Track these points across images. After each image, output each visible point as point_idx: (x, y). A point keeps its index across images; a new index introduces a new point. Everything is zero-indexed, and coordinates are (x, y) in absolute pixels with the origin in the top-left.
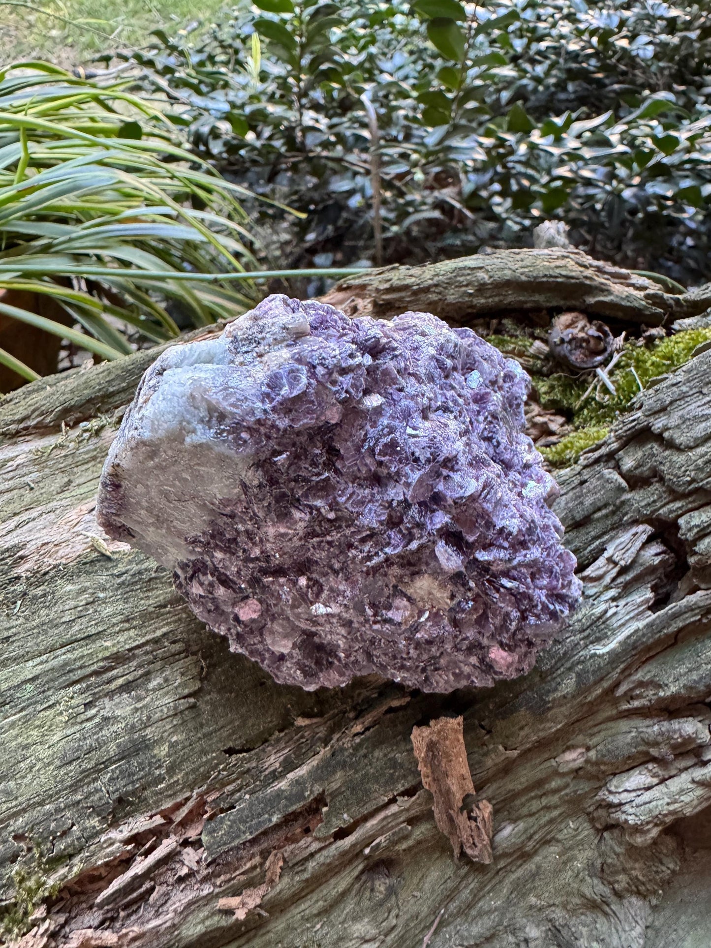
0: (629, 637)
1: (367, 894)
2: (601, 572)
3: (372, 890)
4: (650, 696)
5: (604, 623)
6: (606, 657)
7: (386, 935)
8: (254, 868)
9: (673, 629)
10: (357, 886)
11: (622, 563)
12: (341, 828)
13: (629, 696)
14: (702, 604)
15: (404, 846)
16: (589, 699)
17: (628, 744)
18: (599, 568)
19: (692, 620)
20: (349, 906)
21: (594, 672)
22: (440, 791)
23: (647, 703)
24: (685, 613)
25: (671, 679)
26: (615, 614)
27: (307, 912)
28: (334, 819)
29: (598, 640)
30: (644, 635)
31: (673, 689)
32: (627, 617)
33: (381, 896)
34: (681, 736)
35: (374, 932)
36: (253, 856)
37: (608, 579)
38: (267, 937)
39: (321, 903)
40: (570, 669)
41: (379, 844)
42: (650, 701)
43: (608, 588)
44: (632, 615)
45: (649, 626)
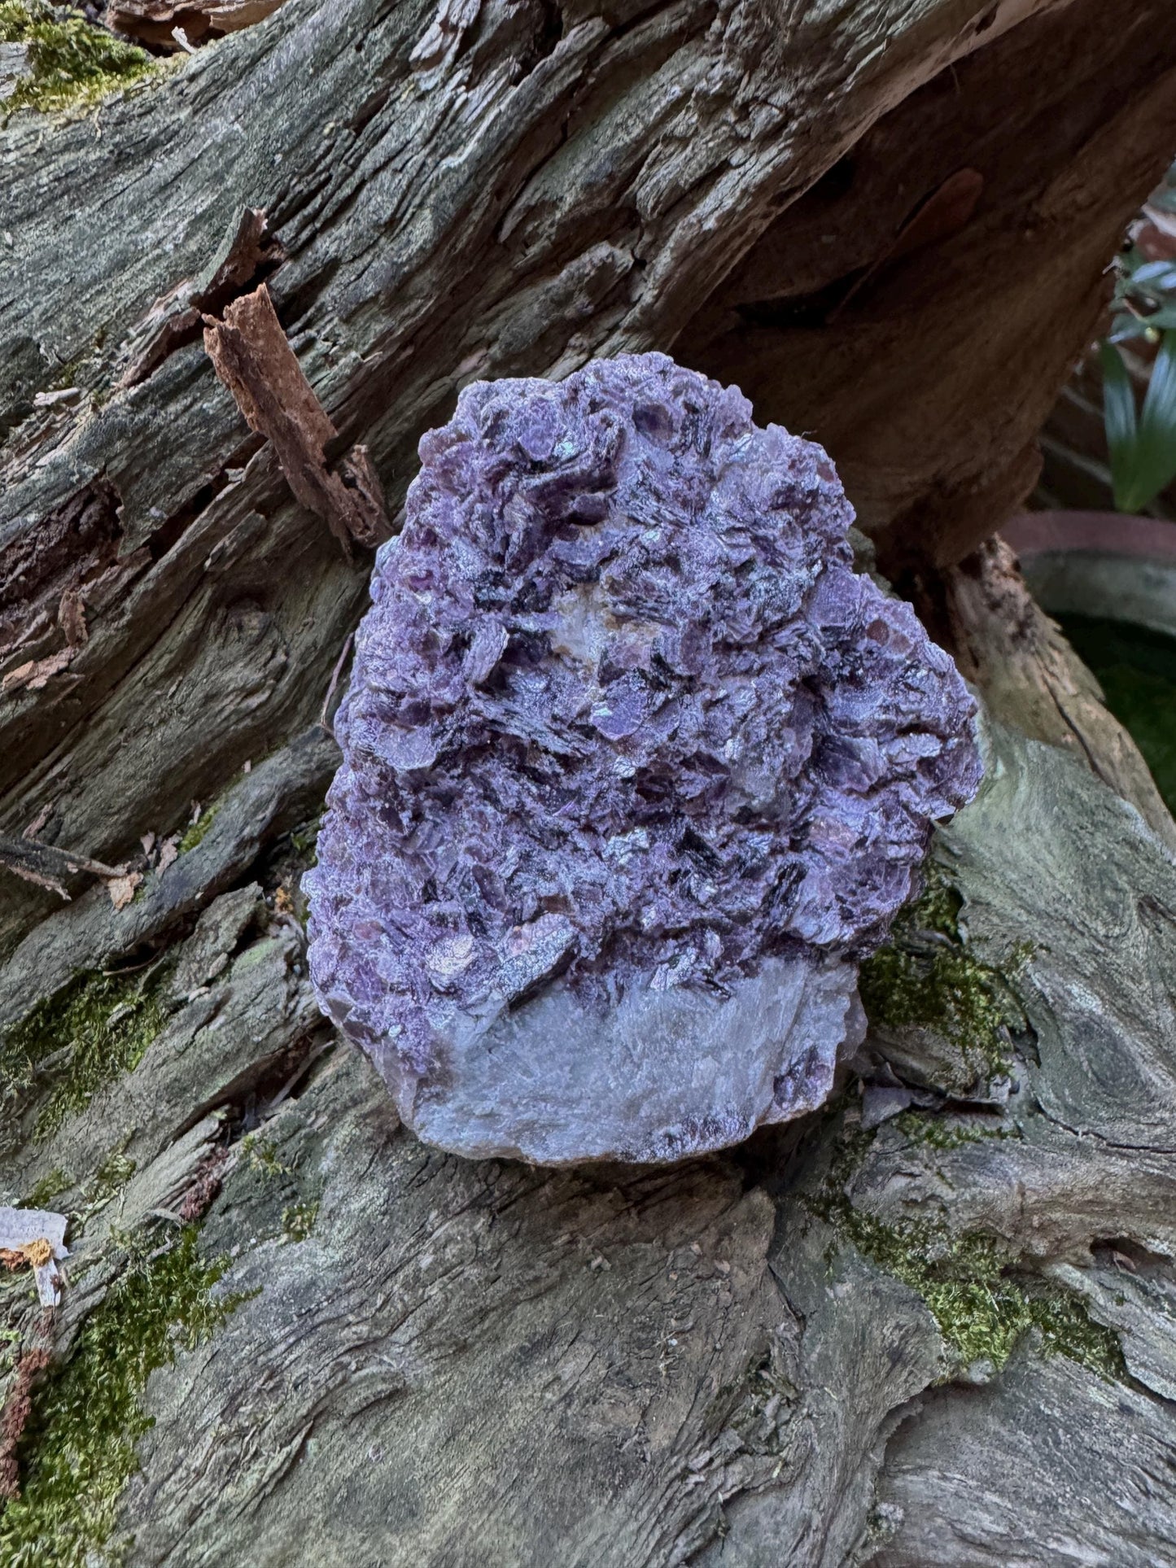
0: (489, 129)
1: (235, 635)
2: (435, 46)
3: (240, 628)
4: (547, 228)
5: (453, 120)
6: (466, 167)
7: (278, 680)
8: (43, 628)
9: (548, 99)
10: (214, 625)
11: (463, 24)
12: (154, 533)
13: (520, 240)
14: (579, 47)
15: (264, 549)
16: (460, 246)
17: (537, 316)
18: (432, 42)
19: (572, 78)
20: (211, 653)
21: (453, 196)
22: (278, 429)
23: (546, 243)
24: (559, 68)
25: (566, 187)
26: (466, 102)
27: (150, 675)
28: (139, 522)
29: (451, 150)
30: (510, 120)
31: (569, 199)
32: (485, 103)
33: (256, 632)
34: (594, 266)
35: (258, 676)
36: (36, 613)
37: (449, 58)
38: (104, 726)
39: (167, 657)
40: (421, 206)
41: (223, 549)
42: (549, 237)
43: (451, 71)
44: (489, 97)
45: (516, 102)
